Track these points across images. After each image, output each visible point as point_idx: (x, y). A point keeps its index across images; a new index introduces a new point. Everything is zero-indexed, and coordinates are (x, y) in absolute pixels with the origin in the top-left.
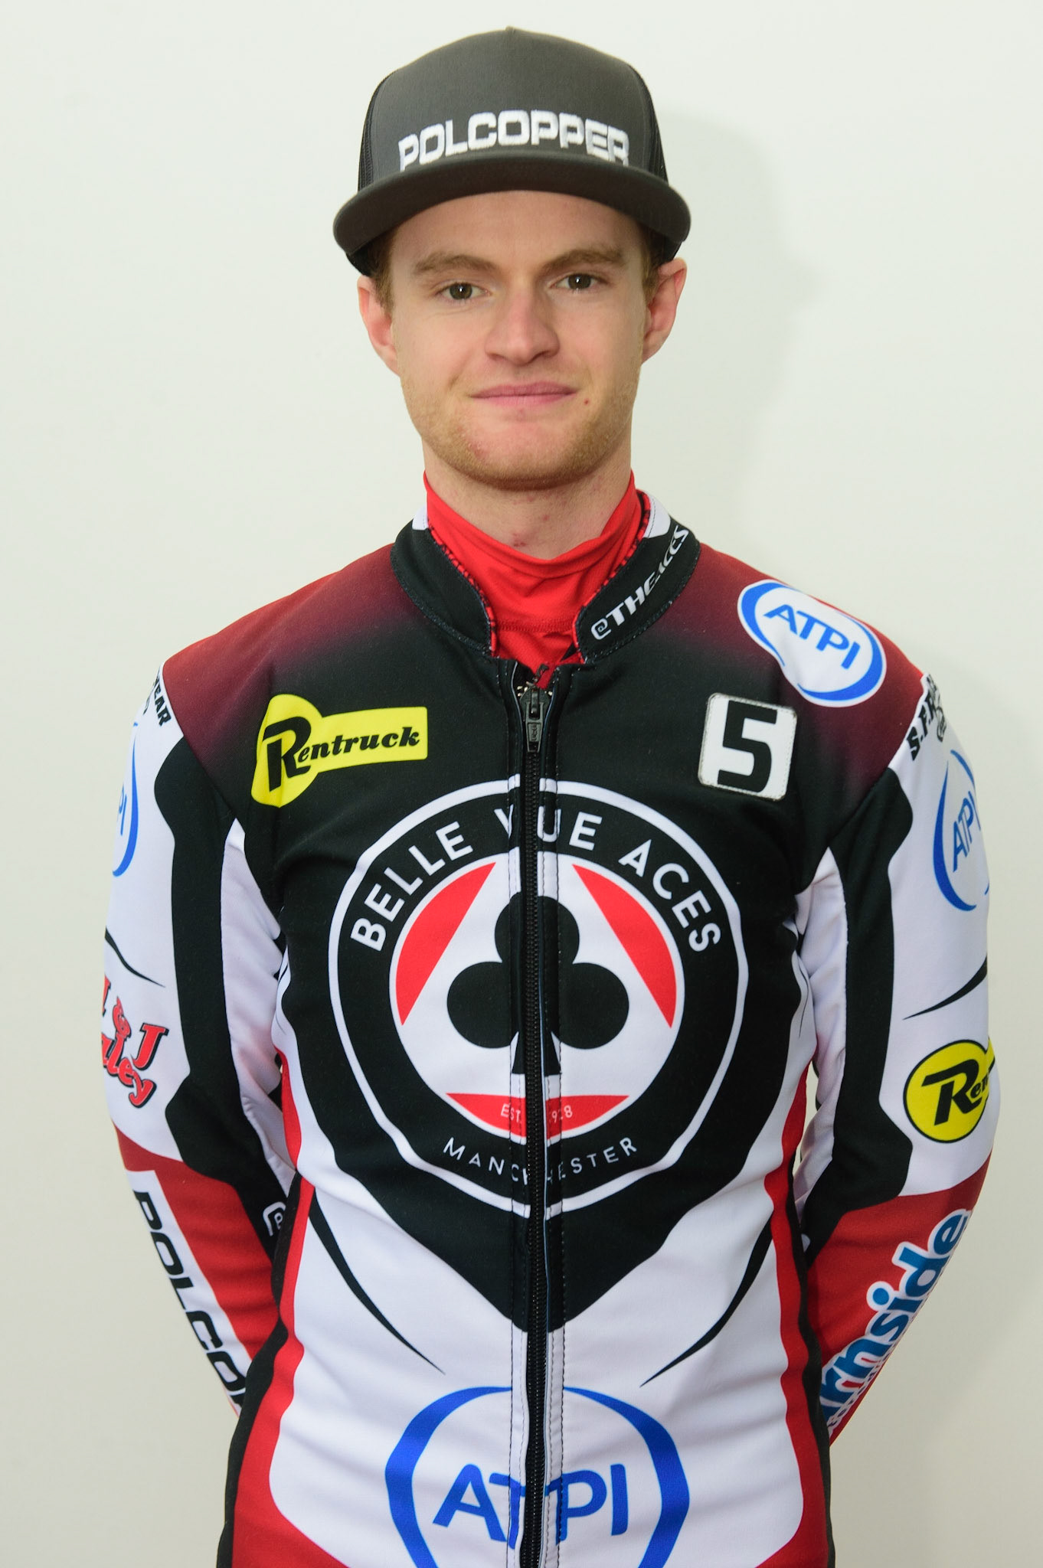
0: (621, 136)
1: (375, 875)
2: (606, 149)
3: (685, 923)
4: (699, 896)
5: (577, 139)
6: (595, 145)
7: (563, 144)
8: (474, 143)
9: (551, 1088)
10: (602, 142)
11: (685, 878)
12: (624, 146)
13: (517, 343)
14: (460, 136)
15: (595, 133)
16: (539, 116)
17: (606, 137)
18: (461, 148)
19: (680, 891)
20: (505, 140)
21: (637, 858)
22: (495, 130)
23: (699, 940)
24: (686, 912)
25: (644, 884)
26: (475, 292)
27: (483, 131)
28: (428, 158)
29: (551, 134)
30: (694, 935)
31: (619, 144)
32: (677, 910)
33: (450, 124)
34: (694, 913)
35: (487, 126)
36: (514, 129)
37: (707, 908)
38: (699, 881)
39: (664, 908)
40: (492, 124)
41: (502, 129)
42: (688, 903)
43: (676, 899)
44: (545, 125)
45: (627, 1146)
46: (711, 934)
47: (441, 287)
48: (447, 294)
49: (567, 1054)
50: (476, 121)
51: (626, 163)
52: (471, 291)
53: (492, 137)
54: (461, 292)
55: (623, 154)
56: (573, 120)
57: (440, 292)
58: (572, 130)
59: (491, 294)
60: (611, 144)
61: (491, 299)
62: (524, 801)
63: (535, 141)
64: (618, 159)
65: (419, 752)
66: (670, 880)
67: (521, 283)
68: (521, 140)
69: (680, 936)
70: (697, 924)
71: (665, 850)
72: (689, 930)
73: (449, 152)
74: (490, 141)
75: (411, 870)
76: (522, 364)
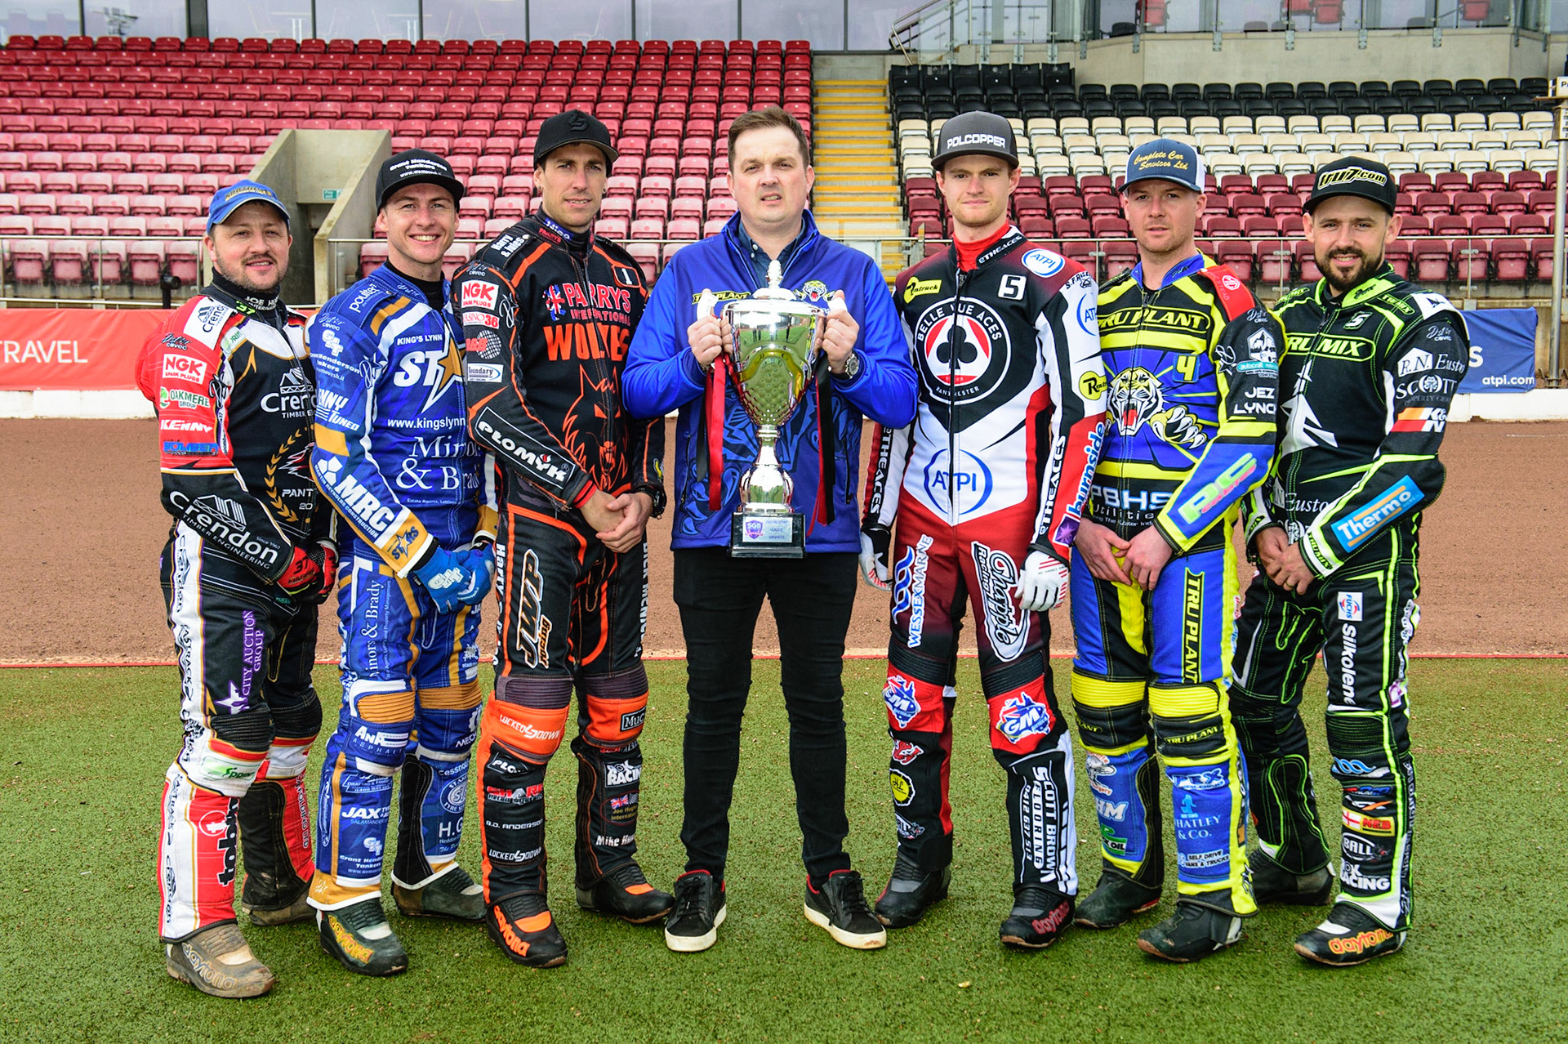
0: (1003, 140)
1: (922, 322)
3: (992, 333)
4: (995, 325)
5: (991, 142)
6: (996, 143)
7: (988, 143)
8: (966, 142)
9: (957, 372)
10: (998, 142)
11: (992, 321)
13: (973, 190)
14: (963, 140)
15: (996, 139)
16: (982, 135)
18: (963, 143)
19: (991, 324)
20: (974, 142)
21: (981, 316)
23: (995, 337)
25: (982, 323)
26: (965, 177)
27: (969, 139)
28: (955, 145)
29: (984, 140)
30: (993, 336)
31: (1002, 142)
32: (989, 329)
33: (960, 137)
34: (994, 330)
36: (976, 139)
37: (997, 329)
38: (996, 321)
39: (986, 328)
40: (971, 138)
41: (973, 139)
42: (993, 328)
43: (989, 326)
44: (984, 138)
45: (976, 388)
46: (999, 337)
47: (956, 175)
48: (958, 177)
49: (961, 364)
50: (967, 137)
51: (1004, 147)
53: (971, 141)
54: (961, 176)
55: (1003, 144)
56: (991, 137)
57: (956, 177)
58: (990, 140)
59: (969, 177)
60: (1000, 142)
62: (958, 301)
63: (980, 142)
64: (1002, 146)
65: (937, 291)
66: (988, 321)
67: (976, 175)
68: (977, 142)
69: (990, 335)
70: (995, 332)
71: (988, 314)
73: (960, 144)
75: (929, 320)
76: (974, 195)
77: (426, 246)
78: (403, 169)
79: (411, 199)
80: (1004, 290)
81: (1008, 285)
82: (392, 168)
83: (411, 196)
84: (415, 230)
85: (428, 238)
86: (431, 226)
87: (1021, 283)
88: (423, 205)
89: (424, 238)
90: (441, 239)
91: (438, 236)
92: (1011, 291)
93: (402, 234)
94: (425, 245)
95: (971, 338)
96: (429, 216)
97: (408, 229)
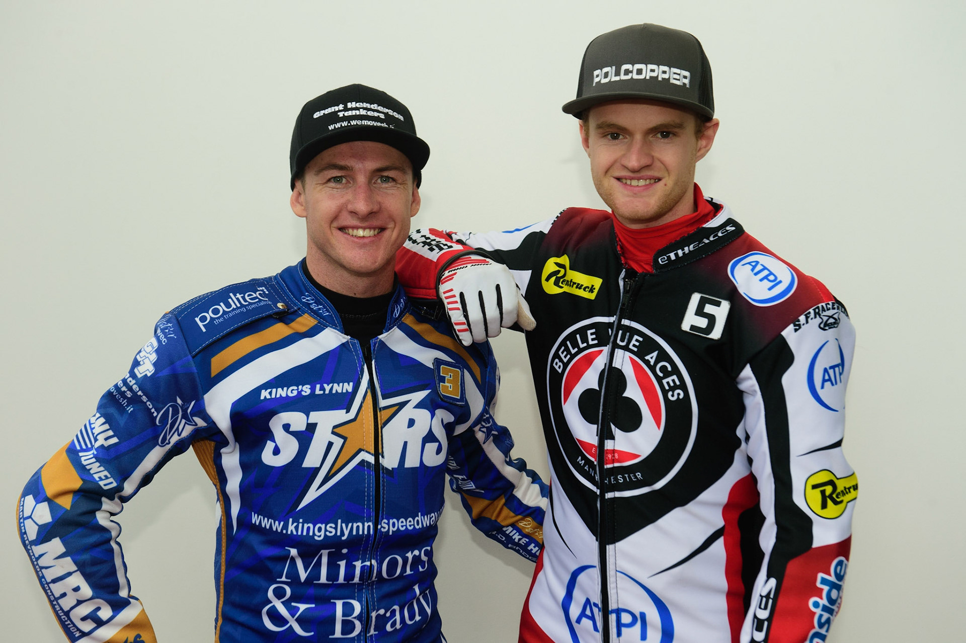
0: (687, 74)
1: (563, 343)
2: (679, 80)
3: (667, 388)
4: (675, 377)
5: (666, 76)
6: (674, 79)
7: (660, 79)
8: (623, 77)
9: (609, 445)
10: (677, 77)
11: (670, 369)
12: (688, 78)
14: (617, 73)
15: (675, 73)
16: (651, 67)
17: (679, 74)
18: (617, 78)
19: (667, 374)
20: (636, 77)
21: (651, 358)
22: (631, 72)
23: (673, 396)
24: (668, 383)
25: (653, 369)
26: (621, 137)
27: (627, 72)
28: (604, 81)
29: (654, 74)
30: (670, 393)
31: (685, 77)
32: (665, 381)
33: (614, 68)
34: (672, 384)
35: (628, 69)
36: (639, 72)
37: (678, 383)
38: (676, 371)
39: (659, 380)
40: (631, 69)
41: (635, 72)
42: (669, 379)
43: (664, 377)
44: (652, 71)
45: (639, 476)
46: (679, 394)
47: (606, 134)
48: (609, 137)
50: (625, 67)
51: (688, 86)
52: (619, 136)
53: (630, 75)
55: (687, 81)
56: (666, 68)
57: (605, 136)
58: (664, 72)
59: (627, 138)
60: (682, 77)
61: (626, 140)
63: (648, 78)
64: (684, 84)
66: (663, 369)
67: (639, 136)
68: (641, 77)
69: (665, 392)
70: (673, 389)
71: (663, 356)
72: (668, 391)
73: (612, 80)
74: (628, 77)
76: (636, 170)
77: (363, 246)
78: (334, 118)
79: (342, 168)
80: (691, 320)
81: (700, 312)
82: (317, 115)
83: (342, 163)
84: (347, 220)
85: (367, 233)
86: (371, 214)
87: (721, 311)
88: (361, 179)
89: (361, 233)
90: (387, 234)
91: (382, 229)
92: (703, 323)
93: (326, 226)
94: (362, 243)
95: (633, 392)
96: (369, 198)
97: (335, 218)
